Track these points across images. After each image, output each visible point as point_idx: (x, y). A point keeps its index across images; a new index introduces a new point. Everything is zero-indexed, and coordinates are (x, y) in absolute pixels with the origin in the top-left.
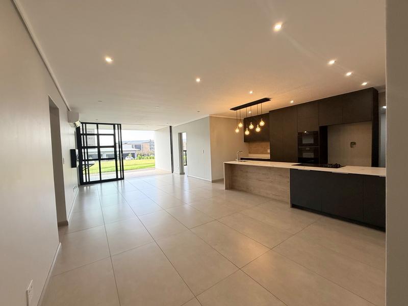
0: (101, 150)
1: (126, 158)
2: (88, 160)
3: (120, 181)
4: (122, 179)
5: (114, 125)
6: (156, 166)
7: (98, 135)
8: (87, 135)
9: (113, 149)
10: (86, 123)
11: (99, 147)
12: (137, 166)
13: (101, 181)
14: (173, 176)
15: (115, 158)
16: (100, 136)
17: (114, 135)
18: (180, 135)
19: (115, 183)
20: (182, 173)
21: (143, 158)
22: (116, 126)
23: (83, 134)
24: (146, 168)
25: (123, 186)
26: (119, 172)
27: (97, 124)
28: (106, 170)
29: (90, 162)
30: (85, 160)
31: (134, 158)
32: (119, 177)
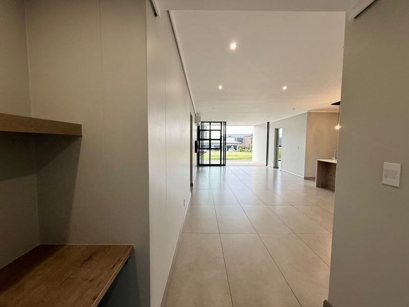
0: (212, 141)
1: (229, 150)
2: (203, 149)
3: (222, 167)
4: (224, 165)
5: (221, 123)
6: (253, 159)
7: (210, 130)
8: (203, 130)
9: (219, 141)
10: (203, 122)
11: (210, 140)
12: (237, 157)
13: (210, 165)
14: (267, 168)
15: (221, 149)
16: (212, 132)
17: (221, 130)
18: (277, 130)
19: (219, 167)
20: (276, 167)
21: (244, 151)
22: (223, 123)
23: (201, 130)
24: (245, 160)
25: (225, 171)
26: (222, 160)
27: (210, 122)
28: (214, 158)
29: (204, 150)
30: (201, 149)
31: (236, 149)
32: (222, 164)
